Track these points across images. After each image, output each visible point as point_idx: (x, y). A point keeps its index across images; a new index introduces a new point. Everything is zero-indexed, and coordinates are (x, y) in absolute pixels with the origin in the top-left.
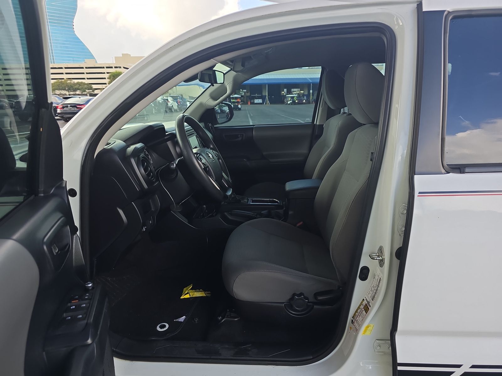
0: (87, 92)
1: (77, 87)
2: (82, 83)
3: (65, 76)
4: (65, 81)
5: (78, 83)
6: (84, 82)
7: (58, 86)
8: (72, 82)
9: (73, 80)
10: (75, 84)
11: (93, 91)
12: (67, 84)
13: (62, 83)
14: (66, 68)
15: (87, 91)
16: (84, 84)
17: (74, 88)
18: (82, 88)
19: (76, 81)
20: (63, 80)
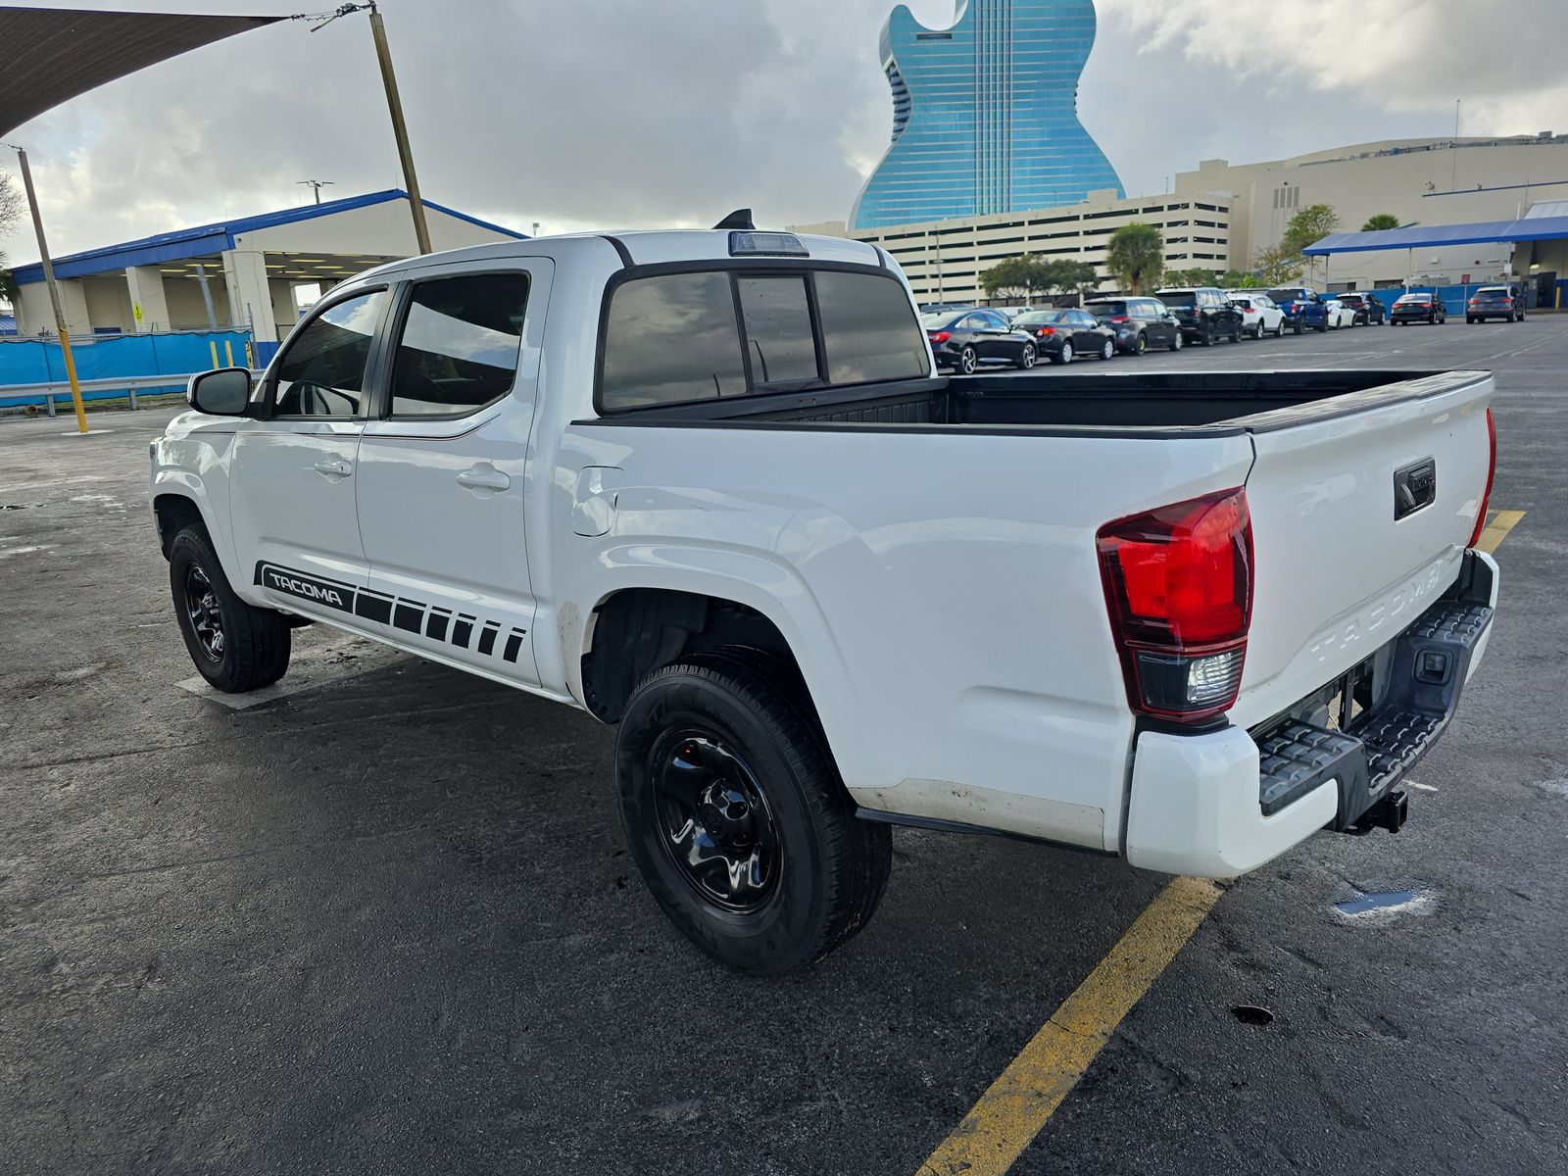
0: (1077, 289)
1: (1052, 275)
2: (1068, 262)
3: (1026, 247)
4: (1023, 260)
5: (1057, 264)
6: (1073, 260)
7: (1007, 275)
8: (1041, 261)
9: (1045, 256)
10: (1049, 268)
11: (1096, 286)
12: (1029, 267)
13: (1018, 267)
14: (1031, 223)
15: (1079, 285)
16: (1075, 265)
17: (1046, 278)
18: (1066, 278)
19: (1051, 258)
20: (1019, 258)
